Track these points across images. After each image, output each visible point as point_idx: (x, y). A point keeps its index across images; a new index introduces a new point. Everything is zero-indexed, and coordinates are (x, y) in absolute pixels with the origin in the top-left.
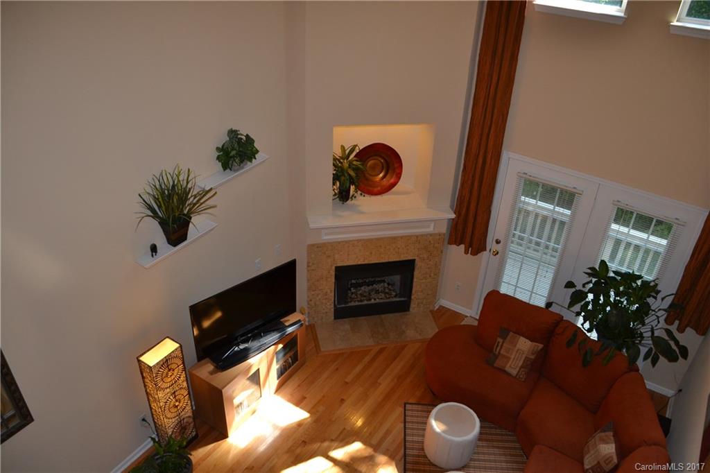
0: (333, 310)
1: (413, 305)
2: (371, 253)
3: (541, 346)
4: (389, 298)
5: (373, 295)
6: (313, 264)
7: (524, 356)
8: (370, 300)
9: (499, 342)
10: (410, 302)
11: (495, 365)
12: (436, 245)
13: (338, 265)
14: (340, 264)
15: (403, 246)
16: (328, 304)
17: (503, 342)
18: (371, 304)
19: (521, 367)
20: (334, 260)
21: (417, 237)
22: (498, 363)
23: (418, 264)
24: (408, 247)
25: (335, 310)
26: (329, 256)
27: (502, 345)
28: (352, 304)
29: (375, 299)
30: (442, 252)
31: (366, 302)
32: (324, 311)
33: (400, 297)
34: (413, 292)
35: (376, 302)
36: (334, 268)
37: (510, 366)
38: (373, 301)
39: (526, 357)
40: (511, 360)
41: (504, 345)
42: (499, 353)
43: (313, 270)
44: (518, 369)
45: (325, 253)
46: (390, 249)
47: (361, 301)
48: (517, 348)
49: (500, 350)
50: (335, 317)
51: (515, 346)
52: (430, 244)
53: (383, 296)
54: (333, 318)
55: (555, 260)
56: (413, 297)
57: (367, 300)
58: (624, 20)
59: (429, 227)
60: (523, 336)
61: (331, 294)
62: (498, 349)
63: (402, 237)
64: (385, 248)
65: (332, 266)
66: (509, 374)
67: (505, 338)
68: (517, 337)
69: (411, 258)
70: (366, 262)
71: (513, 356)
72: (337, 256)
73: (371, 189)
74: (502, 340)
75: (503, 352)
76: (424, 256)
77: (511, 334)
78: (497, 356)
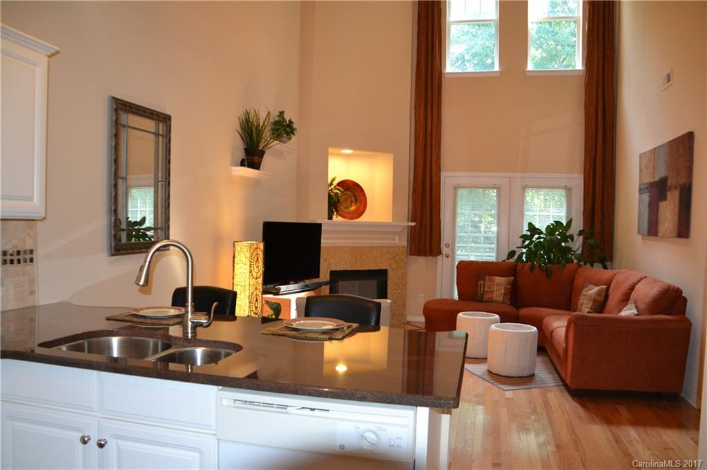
2: (356, 260)
3: (512, 278)
7: (503, 287)
9: (480, 284)
11: (484, 300)
12: (401, 257)
13: (333, 269)
15: (378, 255)
17: (484, 283)
19: (504, 294)
20: (329, 265)
21: (388, 248)
22: (486, 297)
23: (390, 273)
24: (382, 257)
26: (326, 260)
27: (484, 285)
30: (406, 264)
36: (329, 272)
37: (496, 295)
39: (505, 287)
40: (495, 292)
41: (486, 283)
42: (484, 291)
44: (502, 296)
46: (369, 257)
49: (484, 289)
51: (494, 282)
52: (397, 254)
55: (494, 246)
58: (499, 73)
59: (394, 239)
60: (497, 276)
62: (482, 288)
63: (377, 247)
64: (366, 256)
65: (328, 270)
66: (497, 302)
67: (484, 280)
68: (493, 277)
69: (384, 268)
70: (353, 269)
71: (495, 289)
72: (331, 261)
73: (346, 215)
74: (482, 282)
75: (486, 289)
76: (394, 266)
77: (487, 277)
78: (483, 295)
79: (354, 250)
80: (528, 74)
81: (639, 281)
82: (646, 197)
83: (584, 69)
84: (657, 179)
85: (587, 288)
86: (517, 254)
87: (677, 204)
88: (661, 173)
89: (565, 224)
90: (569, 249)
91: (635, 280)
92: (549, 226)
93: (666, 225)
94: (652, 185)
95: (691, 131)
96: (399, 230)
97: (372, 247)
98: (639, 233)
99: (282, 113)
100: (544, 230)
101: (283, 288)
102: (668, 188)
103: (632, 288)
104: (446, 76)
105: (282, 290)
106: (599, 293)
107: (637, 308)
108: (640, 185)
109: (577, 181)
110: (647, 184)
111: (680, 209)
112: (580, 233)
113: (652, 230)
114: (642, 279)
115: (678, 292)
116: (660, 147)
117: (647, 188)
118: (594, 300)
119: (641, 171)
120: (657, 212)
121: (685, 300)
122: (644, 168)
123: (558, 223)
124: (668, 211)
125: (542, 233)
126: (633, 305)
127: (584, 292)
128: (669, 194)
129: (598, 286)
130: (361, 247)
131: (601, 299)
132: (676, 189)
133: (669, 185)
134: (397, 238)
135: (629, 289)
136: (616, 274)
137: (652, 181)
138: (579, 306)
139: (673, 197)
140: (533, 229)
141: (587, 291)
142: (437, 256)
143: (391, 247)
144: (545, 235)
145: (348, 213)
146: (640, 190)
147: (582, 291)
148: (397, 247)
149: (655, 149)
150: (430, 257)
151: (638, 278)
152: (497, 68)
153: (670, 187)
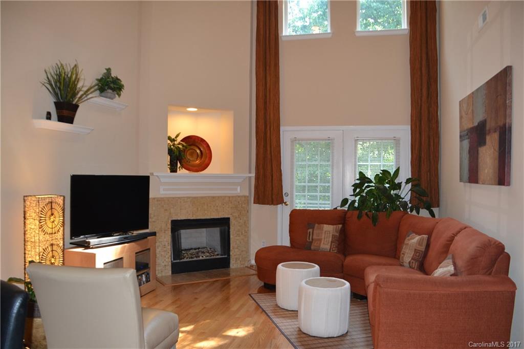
0: (170, 264)
1: (232, 262)
2: (198, 209)
3: (340, 226)
4: (213, 255)
5: (200, 254)
6: (154, 216)
7: (331, 235)
8: (199, 257)
9: (310, 232)
10: (229, 259)
11: (312, 248)
12: (243, 206)
13: (174, 219)
14: (175, 218)
15: (220, 204)
16: (167, 256)
18: (200, 260)
19: (332, 242)
20: (170, 213)
21: (229, 197)
22: (314, 245)
23: (233, 222)
24: (224, 206)
25: (172, 264)
26: (166, 210)
27: (313, 233)
28: (185, 260)
29: (202, 256)
30: (248, 212)
31: (195, 259)
32: (163, 264)
33: (222, 255)
34: (231, 248)
35: (203, 258)
36: (170, 221)
37: (324, 244)
38: (201, 258)
39: (333, 235)
40: (323, 240)
41: (315, 232)
42: (312, 239)
43: (154, 222)
44: (330, 244)
45: (163, 206)
46: (211, 206)
47: (192, 258)
48: (324, 232)
49: (312, 237)
50: (172, 272)
51: (323, 230)
52: (239, 203)
53: (208, 254)
54: (170, 272)
56: (231, 253)
57: (196, 257)
58: (331, 34)
59: (236, 189)
60: (326, 224)
61: (168, 247)
63: (219, 197)
64: (207, 205)
65: (168, 219)
67: (313, 228)
68: (322, 225)
69: (227, 216)
70: (194, 218)
71: (323, 237)
72: (172, 210)
73: (191, 168)
74: (312, 230)
75: (315, 237)
76: (236, 214)
77: (316, 225)
78: (311, 243)
79: (194, 200)
80: (357, 34)
81: (459, 232)
82: (466, 143)
83: (409, 28)
84: (476, 124)
85: (410, 237)
86: (350, 202)
87: (497, 149)
88: (479, 117)
89: (392, 174)
90: (398, 196)
91: (454, 231)
92: (377, 175)
93: (486, 171)
94: (473, 130)
95: (509, 65)
96: (240, 180)
97: (214, 197)
98: (461, 180)
99: (109, 70)
100: (372, 179)
101: (93, 241)
102: (487, 132)
103: (451, 239)
104: (284, 39)
105: (91, 244)
106: (420, 243)
107: (455, 264)
108: (460, 132)
109: (405, 132)
110: (467, 130)
111: (499, 153)
112: (408, 181)
113: (473, 177)
114: (461, 230)
115: (500, 248)
116: (477, 90)
117: (467, 135)
118: (415, 250)
119: (461, 117)
120: (477, 159)
121: (508, 257)
122: (463, 114)
123: (385, 172)
124: (488, 156)
125: (371, 182)
126: (451, 261)
127: (406, 242)
128: (488, 138)
129: (419, 235)
130: (202, 198)
131: (423, 248)
132: (495, 132)
133: (487, 128)
134: (239, 188)
135: (448, 241)
136: (437, 223)
137: (472, 126)
138: (402, 255)
139: (492, 140)
140: (363, 178)
141: (409, 240)
142: (277, 204)
143: (233, 197)
144: (374, 183)
145: (194, 166)
146: (461, 137)
147: (405, 239)
148: (239, 197)
149: (473, 93)
150: (272, 206)
151: (457, 229)
152: (329, 31)
153: (489, 130)
